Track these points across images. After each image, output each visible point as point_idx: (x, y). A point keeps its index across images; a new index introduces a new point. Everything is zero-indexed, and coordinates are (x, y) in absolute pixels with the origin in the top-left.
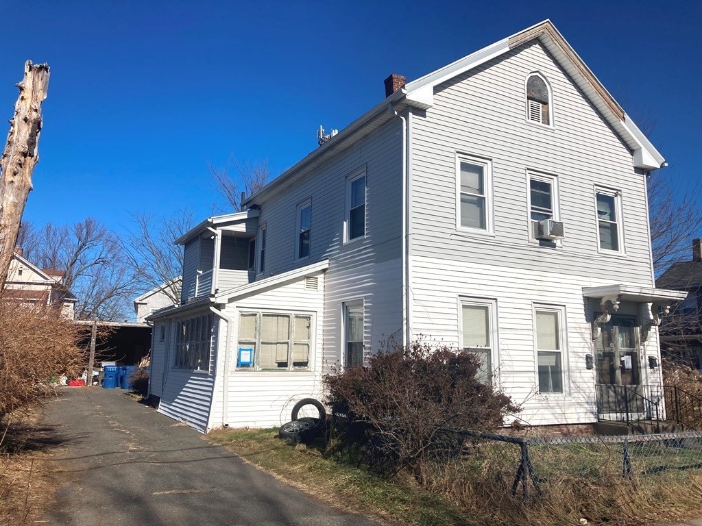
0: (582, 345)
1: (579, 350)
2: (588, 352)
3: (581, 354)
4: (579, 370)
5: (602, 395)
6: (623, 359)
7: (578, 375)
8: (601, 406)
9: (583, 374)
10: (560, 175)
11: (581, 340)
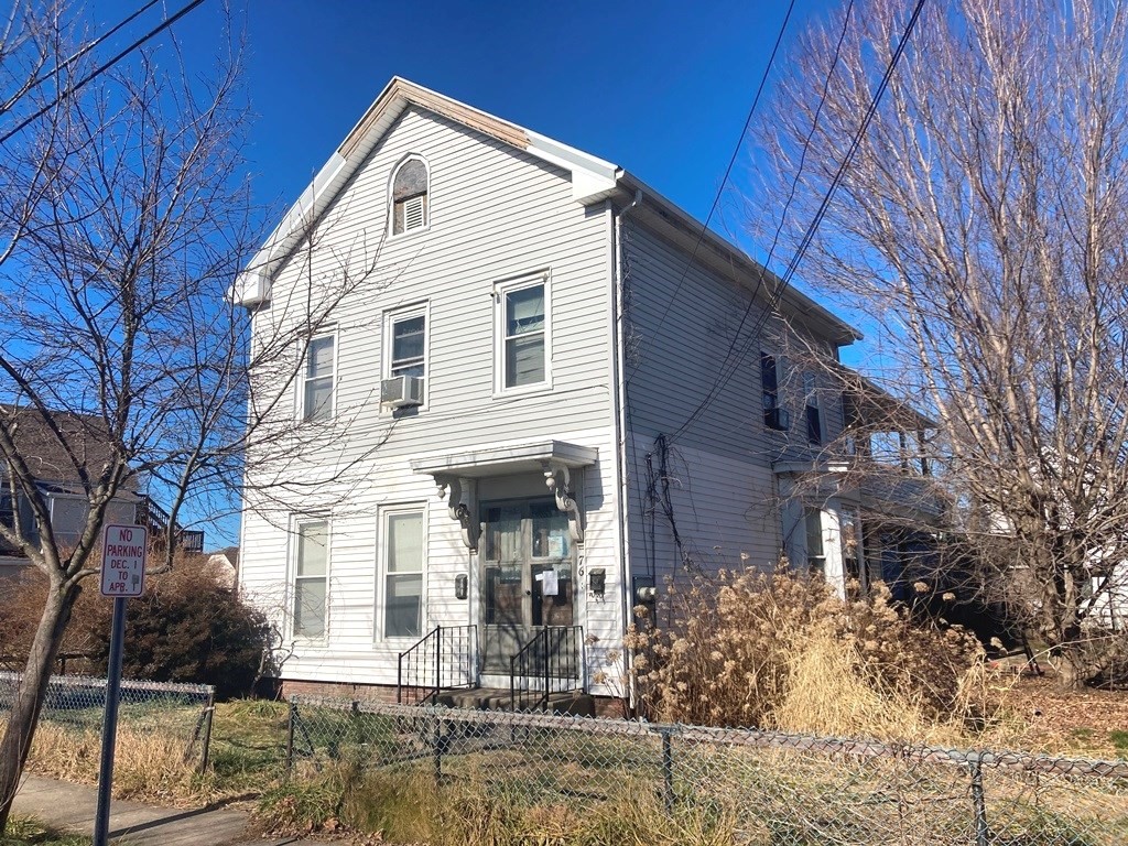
0: (453, 559)
1: (446, 568)
2: (462, 570)
3: (450, 576)
4: (444, 600)
5: (488, 643)
6: (538, 577)
7: (443, 609)
8: (483, 662)
9: (451, 608)
10: (433, 297)
11: (451, 551)
